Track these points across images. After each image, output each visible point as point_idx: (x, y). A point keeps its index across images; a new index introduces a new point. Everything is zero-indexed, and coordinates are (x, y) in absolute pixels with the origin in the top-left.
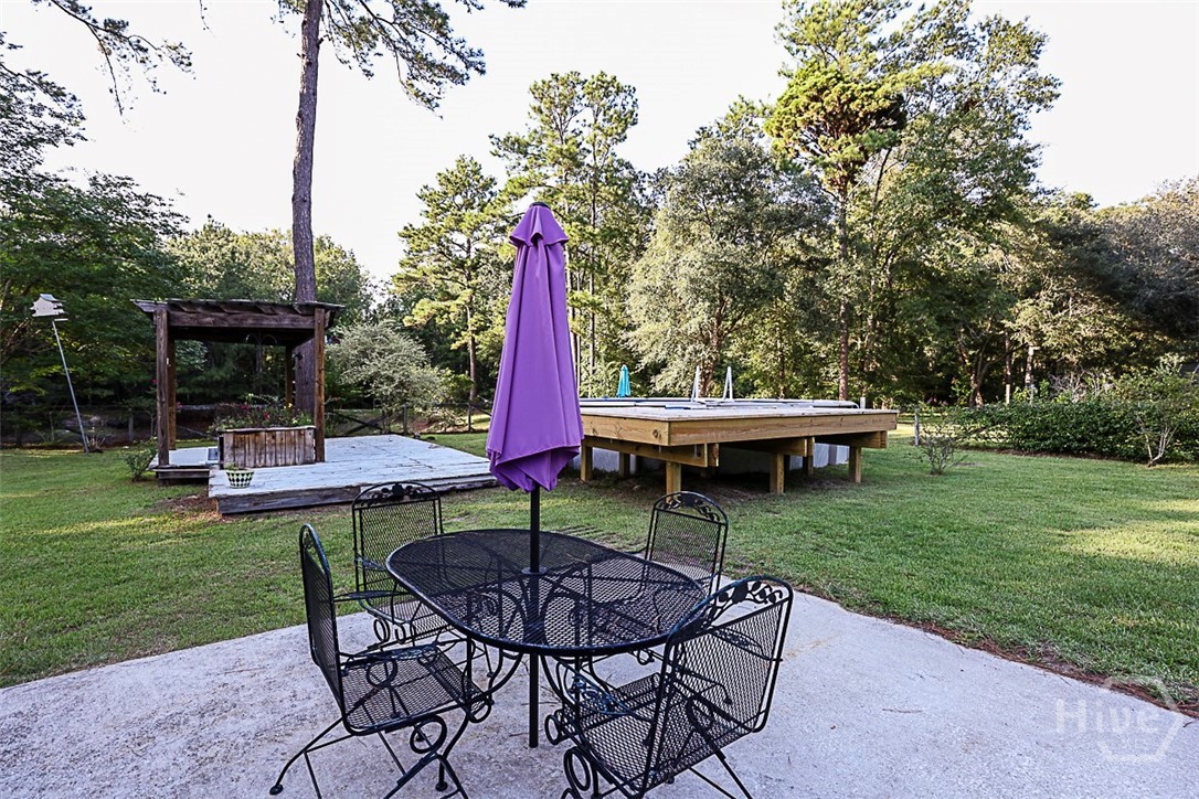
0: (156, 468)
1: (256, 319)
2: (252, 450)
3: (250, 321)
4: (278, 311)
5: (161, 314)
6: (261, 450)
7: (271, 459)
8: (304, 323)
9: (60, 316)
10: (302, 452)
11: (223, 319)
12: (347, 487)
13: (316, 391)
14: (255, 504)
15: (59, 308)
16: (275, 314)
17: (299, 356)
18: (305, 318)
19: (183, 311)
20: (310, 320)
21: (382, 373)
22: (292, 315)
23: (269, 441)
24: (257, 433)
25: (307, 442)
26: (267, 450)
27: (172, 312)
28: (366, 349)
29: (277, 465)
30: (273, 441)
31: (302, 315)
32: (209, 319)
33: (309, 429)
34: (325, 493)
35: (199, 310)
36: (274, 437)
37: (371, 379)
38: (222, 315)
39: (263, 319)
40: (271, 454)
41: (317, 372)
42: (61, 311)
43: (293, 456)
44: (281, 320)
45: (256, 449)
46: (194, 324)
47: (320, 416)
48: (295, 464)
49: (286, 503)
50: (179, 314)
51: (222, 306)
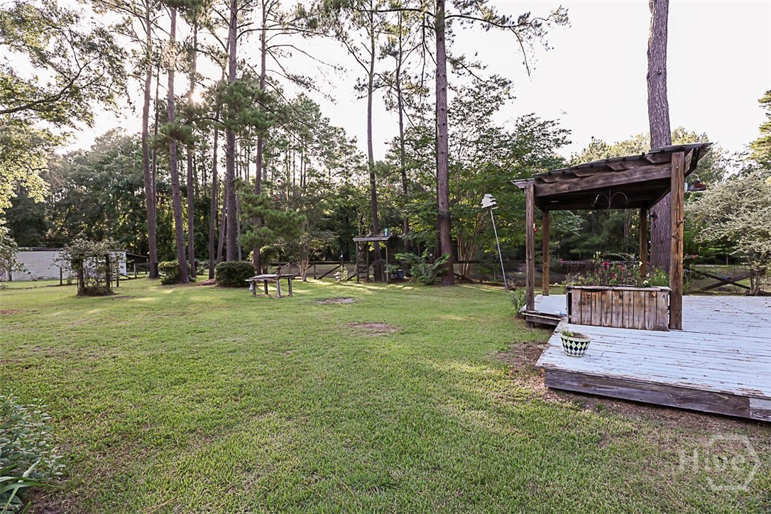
0: (525, 312)
1: (606, 178)
2: (598, 308)
3: (601, 181)
4: (628, 166)
5: (529, 188)
6: (607, 309)
7: (617, 319)
8: (658, 173)
9: (494, 206)
10: (653, 316)
11: (577, 184)
12: (723, 393)
13: (673, 248)
14: (585, 386)
15: (493, 201)
16: (626, 170)
17: (654, 216)
18: (659, 167)
19: (545, 182)
20: (665, 168)
21: (755, 228)
22: (644, 168)
23: (616, 301)
24: (603, 291)
25: (660, 305)
26: (614, 310)
27: (537, 185)
28: (730, 205)
29: (624, 327)
30: (620, 301)
31: (656, 164)
32: (565, 186)
33: (662, 290)
34: (683, 393)
35: (557, 179)
36: (621, 297)
37: (738, 235)
38: (575, 180)
39: (612, 176)
40: (618, 314)
41: (674, 227)
42: (495, 203)
43: (642, 319)
44: (631, 174)
45: (602, 307)
46: (554, 192)
47: (676, 277)
48: (644, 328)
49: (625, 394)
50: (542, 185)
51: (575, 172)
